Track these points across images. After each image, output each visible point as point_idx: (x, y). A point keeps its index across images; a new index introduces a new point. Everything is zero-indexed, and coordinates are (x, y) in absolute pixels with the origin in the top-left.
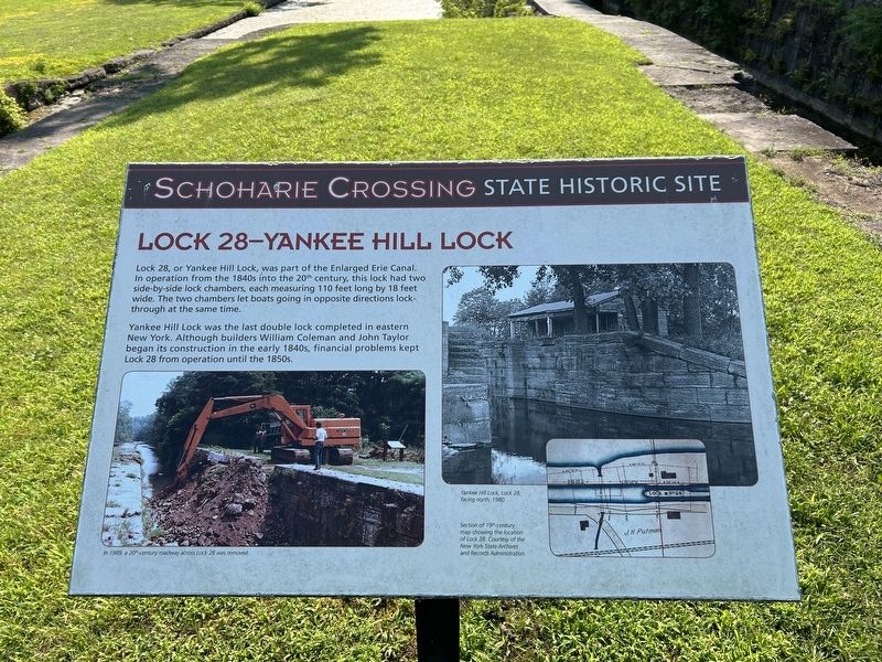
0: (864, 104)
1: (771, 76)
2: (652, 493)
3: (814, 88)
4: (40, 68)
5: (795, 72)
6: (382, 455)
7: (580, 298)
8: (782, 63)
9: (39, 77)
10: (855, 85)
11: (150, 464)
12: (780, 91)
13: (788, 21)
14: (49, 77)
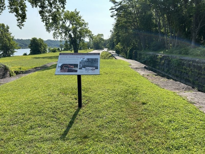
0: (178, 75)
1: (162, 71)
2: (91, 70)
3: (169, 73)
4: (20, 69)
5: (166, 70)
6: (75, 68)
7: (89, 60)
8: (163, 69)
9: (20, 70)
10: (176, 72)
11: (60, 68)
12: (164, 74)
13: (163, 61)
14: (22, 70)
